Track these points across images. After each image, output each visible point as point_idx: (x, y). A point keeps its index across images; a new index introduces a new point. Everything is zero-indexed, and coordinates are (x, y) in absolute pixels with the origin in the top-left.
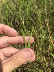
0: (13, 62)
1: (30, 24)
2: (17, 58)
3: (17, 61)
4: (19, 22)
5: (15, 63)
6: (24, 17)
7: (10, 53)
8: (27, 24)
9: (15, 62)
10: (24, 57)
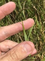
0: (11, 56)
1: (32, 13)
2: (15, 52)
3: (15, 55)
4: (17, 11)
5: (14, 58)
6: (24, 4)
7: (8, 47)
8: (29, 13)
9: (13, 56)
10: (23, 51)
